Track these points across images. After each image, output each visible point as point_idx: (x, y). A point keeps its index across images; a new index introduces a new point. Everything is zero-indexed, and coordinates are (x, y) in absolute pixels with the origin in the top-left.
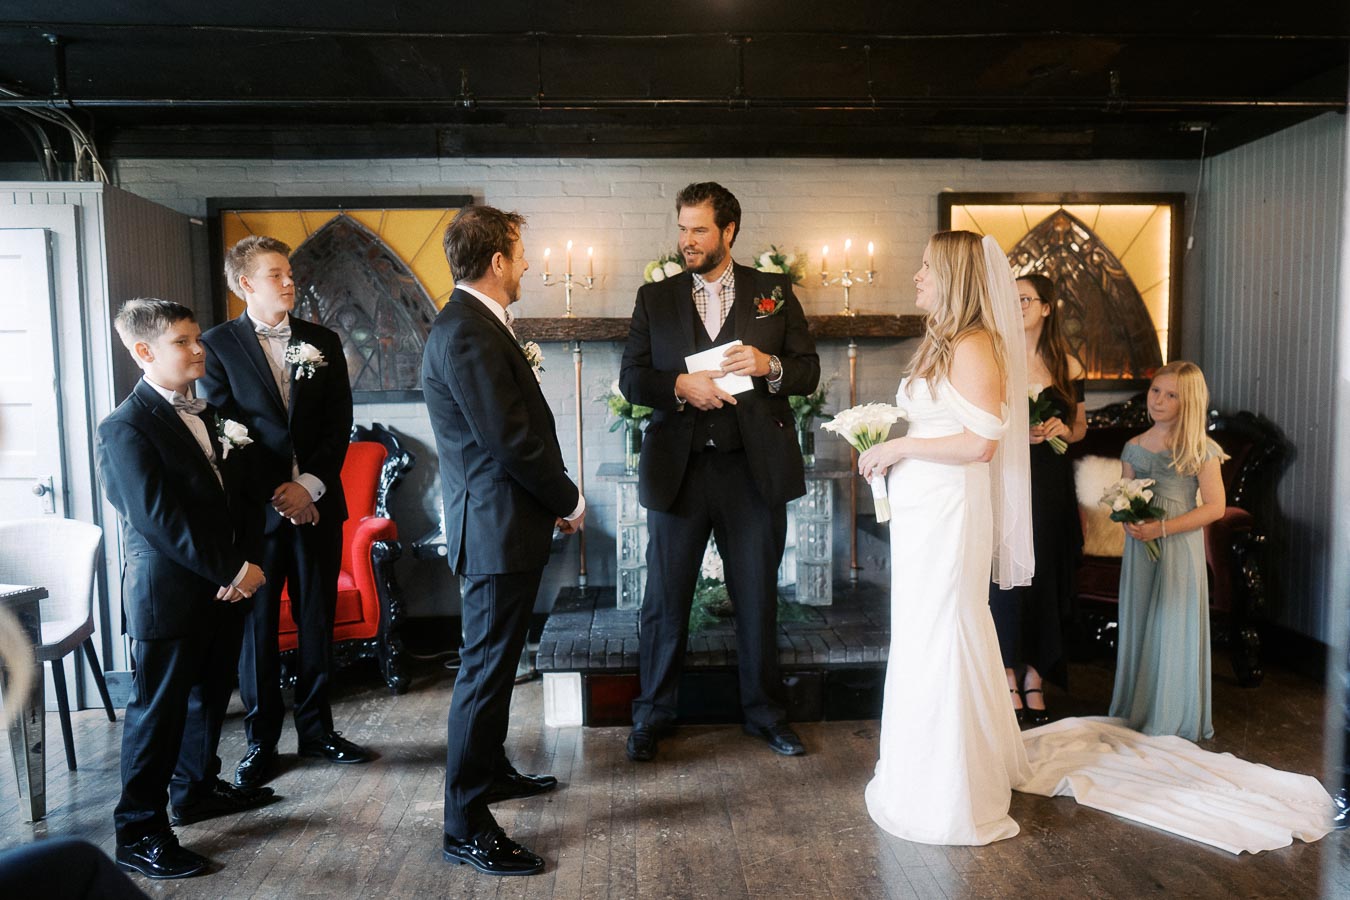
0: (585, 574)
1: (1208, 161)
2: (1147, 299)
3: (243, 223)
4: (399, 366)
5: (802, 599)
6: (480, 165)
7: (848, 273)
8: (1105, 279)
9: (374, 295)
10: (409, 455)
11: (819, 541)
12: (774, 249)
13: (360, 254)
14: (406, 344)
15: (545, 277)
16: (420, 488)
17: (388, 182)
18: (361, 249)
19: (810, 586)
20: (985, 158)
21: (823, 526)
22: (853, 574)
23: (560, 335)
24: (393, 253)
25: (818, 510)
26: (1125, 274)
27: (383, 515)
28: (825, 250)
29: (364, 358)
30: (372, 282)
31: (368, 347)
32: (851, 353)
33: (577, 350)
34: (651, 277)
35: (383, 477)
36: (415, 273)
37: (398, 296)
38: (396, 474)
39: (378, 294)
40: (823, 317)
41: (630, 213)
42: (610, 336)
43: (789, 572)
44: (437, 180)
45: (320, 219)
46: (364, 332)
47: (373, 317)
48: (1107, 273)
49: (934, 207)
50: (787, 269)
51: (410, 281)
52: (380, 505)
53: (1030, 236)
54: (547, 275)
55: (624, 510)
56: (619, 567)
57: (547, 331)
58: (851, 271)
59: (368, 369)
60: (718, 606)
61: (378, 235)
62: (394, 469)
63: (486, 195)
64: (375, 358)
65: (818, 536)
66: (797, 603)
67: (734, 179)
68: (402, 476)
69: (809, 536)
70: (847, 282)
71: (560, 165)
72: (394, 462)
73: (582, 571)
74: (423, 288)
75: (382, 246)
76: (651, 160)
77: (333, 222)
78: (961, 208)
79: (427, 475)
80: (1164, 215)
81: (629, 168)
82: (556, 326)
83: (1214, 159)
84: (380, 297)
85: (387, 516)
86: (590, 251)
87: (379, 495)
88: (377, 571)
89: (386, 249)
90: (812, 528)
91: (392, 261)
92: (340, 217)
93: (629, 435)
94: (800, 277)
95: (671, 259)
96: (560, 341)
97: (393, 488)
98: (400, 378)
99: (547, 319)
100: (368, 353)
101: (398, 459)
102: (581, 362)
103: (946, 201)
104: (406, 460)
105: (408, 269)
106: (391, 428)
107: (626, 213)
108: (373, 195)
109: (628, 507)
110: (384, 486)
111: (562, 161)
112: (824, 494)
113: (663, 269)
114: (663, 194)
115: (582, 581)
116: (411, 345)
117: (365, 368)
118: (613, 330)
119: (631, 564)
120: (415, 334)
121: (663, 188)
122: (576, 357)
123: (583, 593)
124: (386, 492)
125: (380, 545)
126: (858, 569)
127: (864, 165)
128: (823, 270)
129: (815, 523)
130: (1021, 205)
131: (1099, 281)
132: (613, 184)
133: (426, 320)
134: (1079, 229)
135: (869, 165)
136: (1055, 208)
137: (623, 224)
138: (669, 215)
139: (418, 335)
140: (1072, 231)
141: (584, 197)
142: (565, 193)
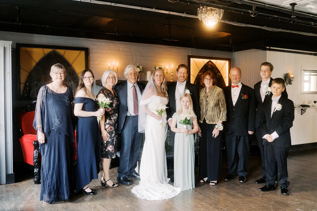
1: (234, 52)
2: (224, 79)
3: (26, 50)
6: (89, 40)
7: (172, 72)
17: (65, 42)
18: (59, 60)
20: (196, 48)
24: (67, 61)
26: (221, 75)
28: (167, 67)
36: (73, 67)
37: (69, 72)
44: (78, 43)
45: (48, 51)
48: (218, 74)
49: (187, 58)
51: (71, 68)
61: (63, 56)
63: (90, 48)
67: (147, 49)
70: (172, 74)
71: (108, 42)
74: (75, 71)
75: (65, 59)
76: (129, 43)
77: (52, 52)
78: (192, 59)
80: (227, 63)
83: (235, 52)
86: (117, 64)
91: (67, 63)
92: (53, 51)
103: (189, 57)
105: (71, 65)
107: (123, 55)
114: (132, 51)
116: (72, 85)
120: (72, 82)
121: (132, 49)
128: (167, 71)
130: (203, 59)
131: (217, 76)
132: (120, 48)
133: (75, 79)
134: (213, 65)
135: (174, 48)
136: (209, 60)
137: (123, 57)
138: (133, 55)
139: (73, 83)
140: (212, 65)
141: (114, 50)
142: (109, 49)
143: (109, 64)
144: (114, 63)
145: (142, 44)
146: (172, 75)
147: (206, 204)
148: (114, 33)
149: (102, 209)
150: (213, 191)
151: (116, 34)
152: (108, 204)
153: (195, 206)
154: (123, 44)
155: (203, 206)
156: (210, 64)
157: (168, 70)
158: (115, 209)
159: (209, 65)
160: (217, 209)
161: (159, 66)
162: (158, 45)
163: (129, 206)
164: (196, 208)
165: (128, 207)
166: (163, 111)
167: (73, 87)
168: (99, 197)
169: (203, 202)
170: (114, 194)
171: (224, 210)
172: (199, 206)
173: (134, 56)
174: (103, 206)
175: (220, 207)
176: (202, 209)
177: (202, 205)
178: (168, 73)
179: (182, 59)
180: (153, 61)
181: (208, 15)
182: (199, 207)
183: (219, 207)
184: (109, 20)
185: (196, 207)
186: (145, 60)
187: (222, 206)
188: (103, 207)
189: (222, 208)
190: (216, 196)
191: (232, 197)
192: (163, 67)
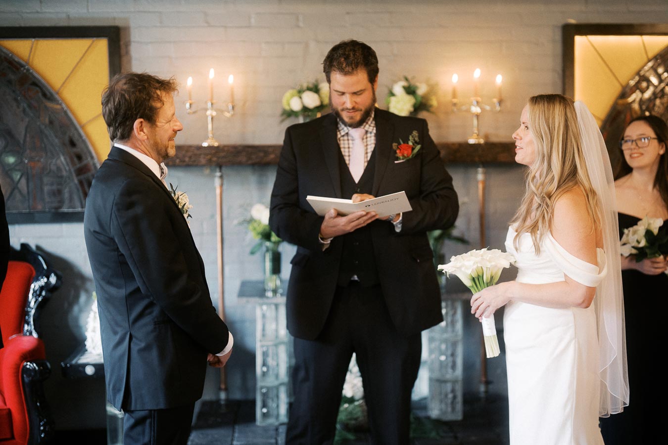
0: (226, 390)
4: (46, 189)
5: (435, 412)
7: (478, 102)
9: (22, 121)
10: (56, 275)
11: (450, 359)
12: (406, 79)
13: (10, 82)
14: (53, 168)
15: (188, 105)
16: (66, 305)
17: (38, 12)
18: (12, 77)
19: (441, 401)
21: (454, 344)
22: (482, 388)
23: (203, 161)
24: (43, 81)
25: (450, 329)
27: (31, 333)
28: (455, 79)
29: (12, 179)
30: (21, 109)
31: (17, 170)
32: (480, 177)
33: (218, 174)
34: (289, 105)
35: (30, 296)
36: (63, 100)
37: (47, 121)
38: (44, 293)
39: (27, 120)
40: (453, 144)
41: (269, 42)
42: (250, 162)
43: (422, 388)
44: (85, 11)
46: (13, 155)
47: (22, 142)
49: (558, 36)
50: (419, 99)
51: (58, 107)
52: (28, 324)
53: (650, 64)
54: (191, 104)
55: (264, 330)
56: (260, 384)
57: (190, 157)
58: (479, 100)
59: (16, 191)
60: (353, 422)
61: (27, 63)
62: (42, 288)
63: (132, 24)
64: (23, 181)
65: (449, 352)
66: (428, 418)
68: (50, 295)
69: (442, 354)
70: (476, 110)
72: (43, 281)
73: (223, 386)
74: (70, 114)
75: (31, 74)
78: (584, 38)
79: (72, 292)
82: (198, 152)
84: (29, 122)
85: (35, 335)
86: (231, 79)
87: (27, 313)
88: (27, 390)
89: (35, 77)
90: (443, 347)
91: (41, 89)
93: (268, 257)
94: (431, 106)
95: (309, 89)
96: (203, 166)
97: (40, 307)
98: (47, 199)
99: (190, 147)
100: (17, 176)
101: (45, 280)
102: (222, 185)
103: (569, 33)
104: (53, 279)
105: (57, 96)
106: (38, 247)
107: (266, 42)
108: (23, 25)
109: (268, 327)
110: (32, 304)
112: (454, 314)
113: (301, 98)
114: (301, 24)
115: (223, 396)
116: (59, 169)
117: (13, 190)
118: (254, 157)
119: (270, 381)
120: (62, 158)
121: (301, 18)
122: (217, 182)
123: (223, 408)
124: (33, 312)
125: (29, 365)
126: (487, 383)
128: (454, 97)
129: (445, 341)
132: (253, 16)
133: (73, 144)
137: (262, 53)
138: (307, 46)
139: (65, 159)
141: (225, 27)
142: (207, 22)
143: (190, 81)
144: (212, 73)
146: (478, 116)
157: (460, 95)
167: (64, 173)
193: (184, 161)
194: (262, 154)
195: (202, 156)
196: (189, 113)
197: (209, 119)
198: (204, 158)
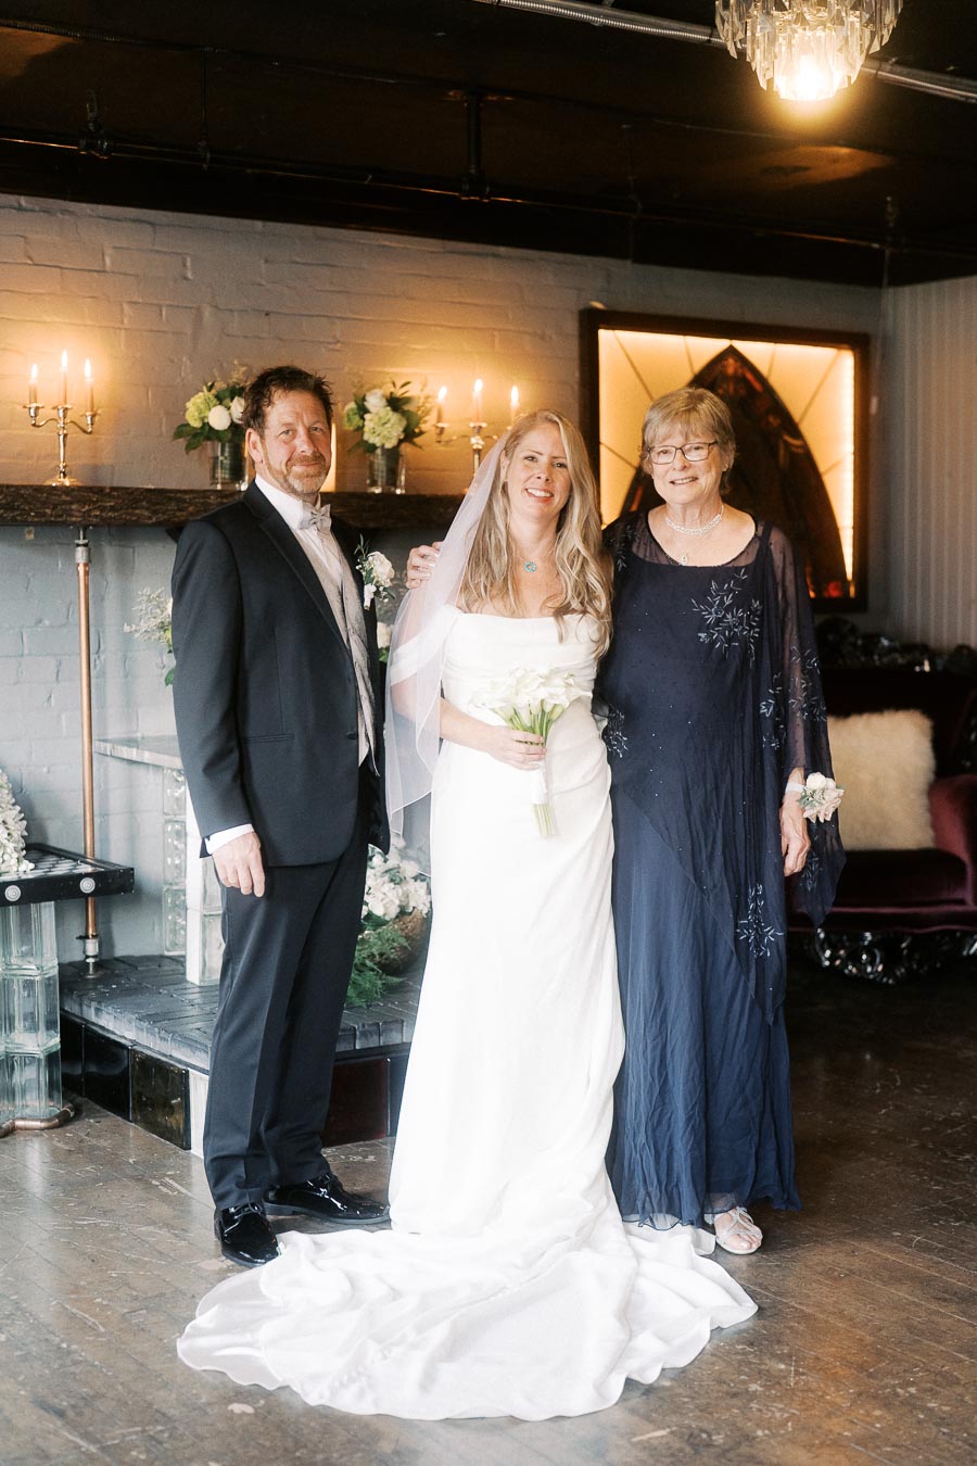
1: (891, 290)
2: (828, 481)
7: (479, 428)
8: (782, 452)
15: (32, 411)
20: (636, 261)
26: (805, 446)
28: (445, 391)
33: (81, 542)
41: (135, 303)
48: (785, 442)
50: (415, 419)
54: (37, 408)
58: (484, 425)
67: (298, 260)
70: (476, 442)
71: (20, 209)
73: (90, 932)
76: (169, 214)
78: (610, 333)
80: (842, 365)
81: (134, 225)
82: (68, 499)
83: (900, 289)
86: (88, 369)
103: (591, 323)
107: (130, 303)
111: (23, 201)
114: (189, 275)
115: (92, 947)
121: (188, 264)
122: (80, 555)
123: (91, 969)
127: (478, 254)
128: (439, 419)
130: (685, 334)
131: (775, 455)
132: (109, 251)
134: (749, 376)
135: (486, 255)
136: (721, 344)
137: (125, 321)
138: (199, 311)
140: (744, 379)
141: (60, 267)
142: (30, 258)
143: (34, 371)
144: (65, 359)
145: (259, 224)
146: (478, 451)
147: (797, 1373)
148: (83, 142)
149: (56, 1433)
150: (819, 1269)
151: (100, 150)
152: (94, 1397)
153: (725, 1388)
154: (124, 224)
155: (779, 1383)
156: (730, 371)
157: (446, 416)
158: (152, 1430)
159: (726, 377)
160: (879, 1408)
161: (389, 389)
162: (372, 235)
163: (249, 1410)
164: (735, 1401)
165: (244, 1414)
166: (554, 716)
168: (18, 1349)
169: (773, 1355)
170: (124, 1315)
171: (931, 1410)
172: (753, 1387)
173: (207, 312)
174: (61, 1414)
175: (899, 1390)
176: (781, 1410)
177: (773, 1380)
178: (444, 437)
179: (542, 338)
180: (338, 346)
181: (800, 19)
182: (753, 1396)
183: (894, 1386)
184: (46, 42)
185: (735, 1395)
186: (281, 339)
187: (913, 1384)
188: (59, 1423)
189: (911, 1395)
190: (849, 1311)
191: (964, 1314)
192: (412, 391)
193: (44, 515)
194: (173, 506)
195: (74, 507)
196: (34, 425)
197: (62, 437)
198: (79, 511)
